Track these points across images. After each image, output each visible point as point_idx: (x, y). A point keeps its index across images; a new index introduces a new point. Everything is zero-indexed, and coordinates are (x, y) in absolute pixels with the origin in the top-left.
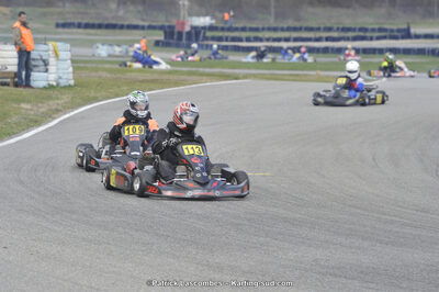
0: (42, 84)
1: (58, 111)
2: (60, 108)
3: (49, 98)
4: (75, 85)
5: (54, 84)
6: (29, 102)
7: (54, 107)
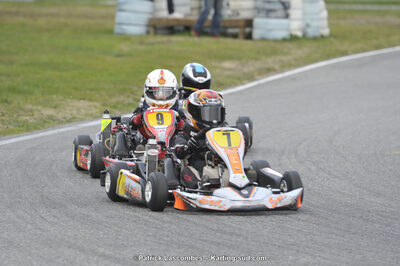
0: (281, 34)
1: (269, 71)
2: (277, 67)
3: (275, 52)
4: (331, 35)
5: (299, 34)
6: (239, 59)
7: (267, 66)
